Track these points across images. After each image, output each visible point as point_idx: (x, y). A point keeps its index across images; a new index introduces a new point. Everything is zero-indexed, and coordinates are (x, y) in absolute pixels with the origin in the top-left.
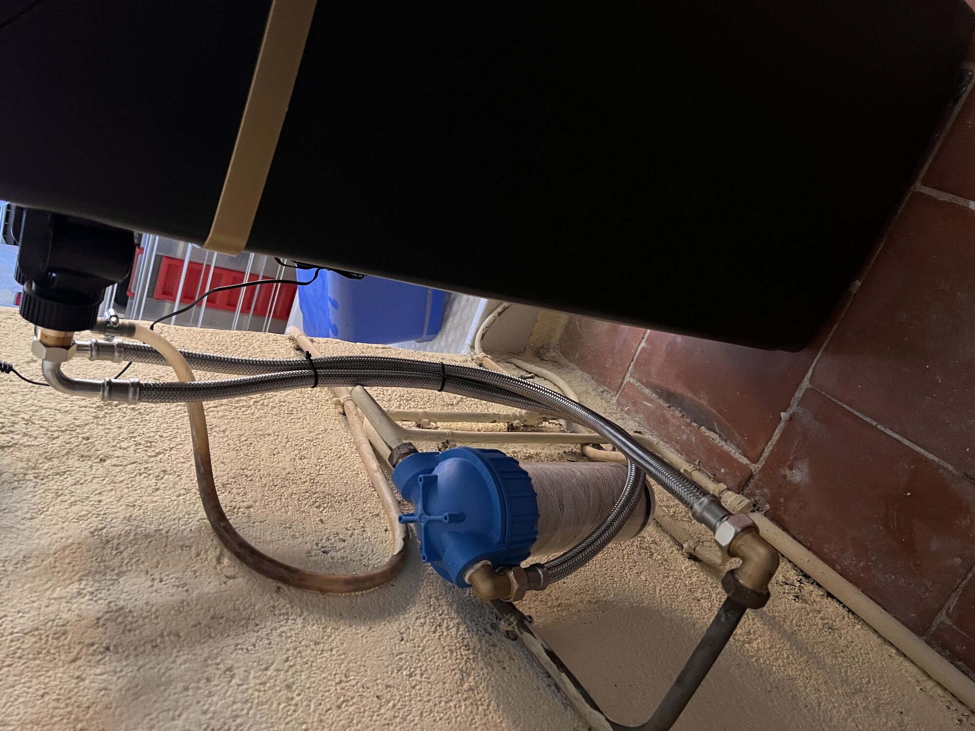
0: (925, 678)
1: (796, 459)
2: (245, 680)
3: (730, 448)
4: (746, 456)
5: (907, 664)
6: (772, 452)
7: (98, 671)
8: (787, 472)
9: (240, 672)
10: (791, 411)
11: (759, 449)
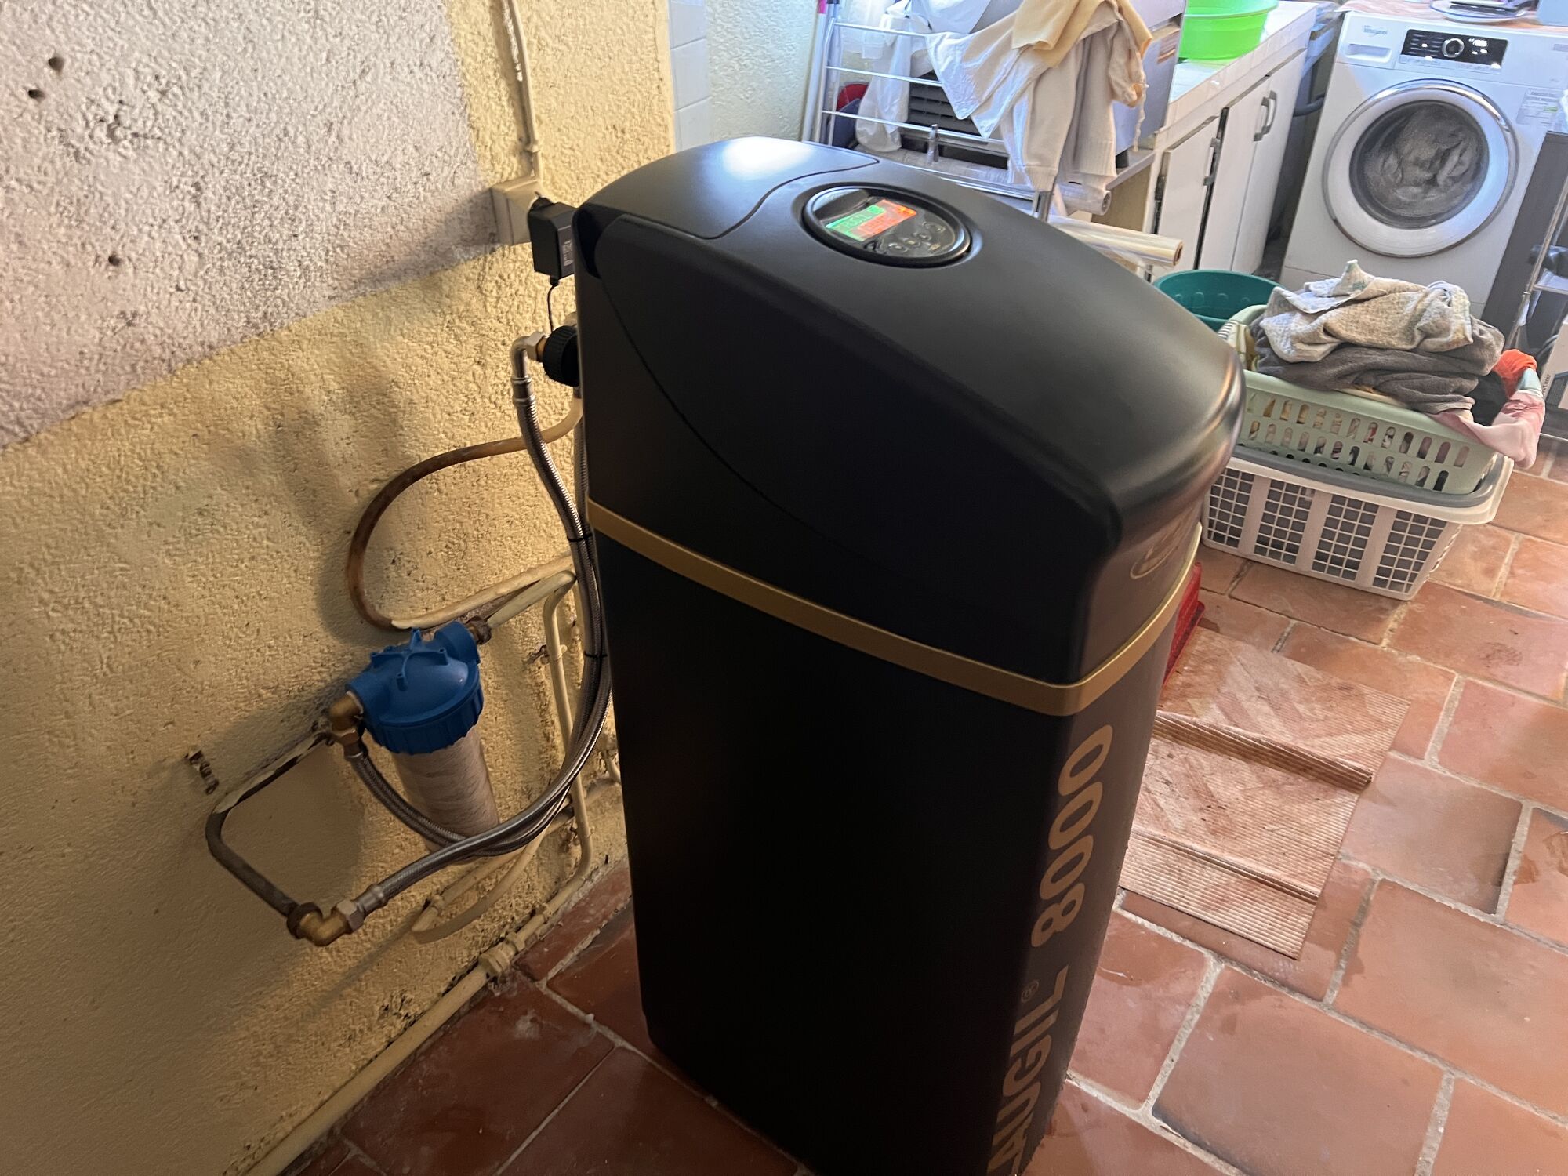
0: (295, 1124)
1: (541, 1025)
2: (258, 526)
3: (570, 959)
4: (557, 975)
5: (311, 1109)
6: (554, 1002)
7: (259, 426)
8: (529, 1017)
9: (264, 521)
10: (594, 1025)
11: (561, 990)
